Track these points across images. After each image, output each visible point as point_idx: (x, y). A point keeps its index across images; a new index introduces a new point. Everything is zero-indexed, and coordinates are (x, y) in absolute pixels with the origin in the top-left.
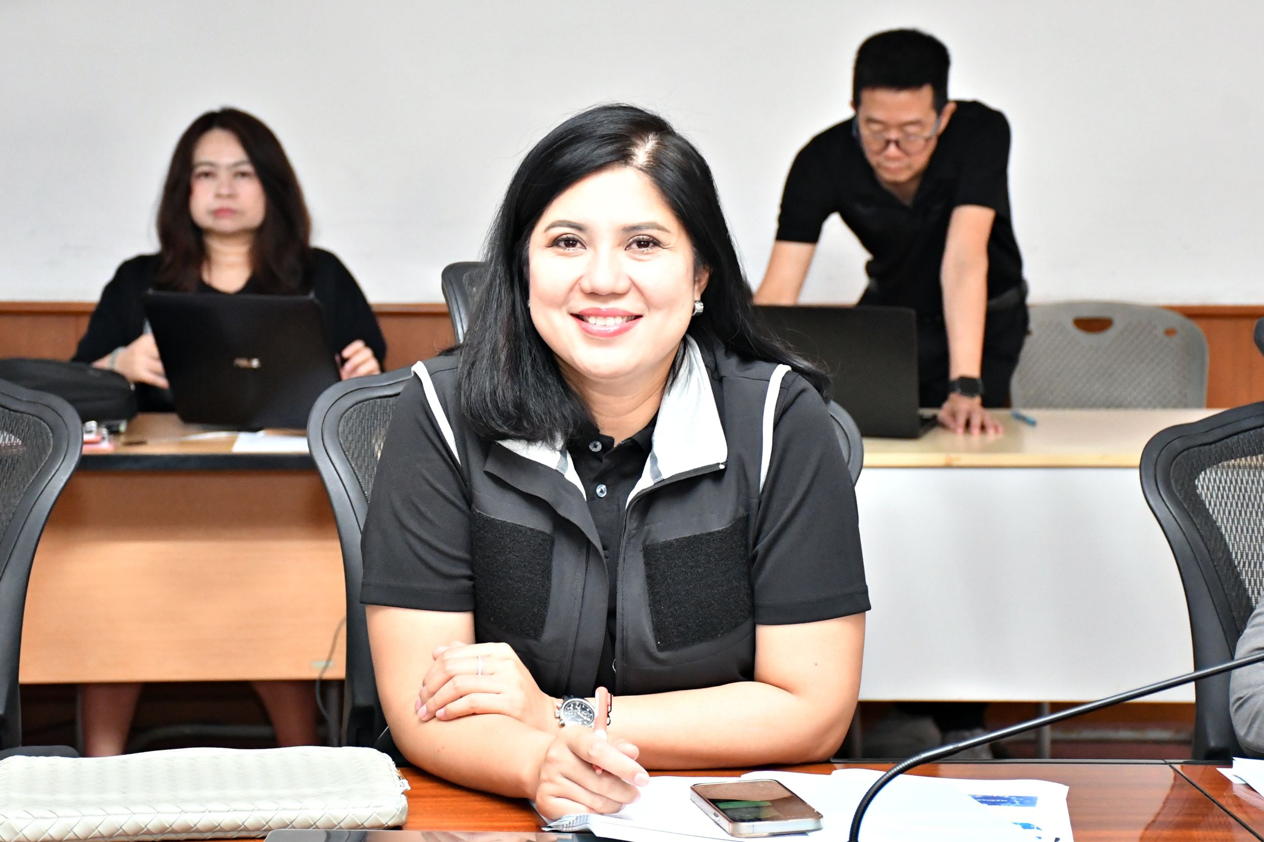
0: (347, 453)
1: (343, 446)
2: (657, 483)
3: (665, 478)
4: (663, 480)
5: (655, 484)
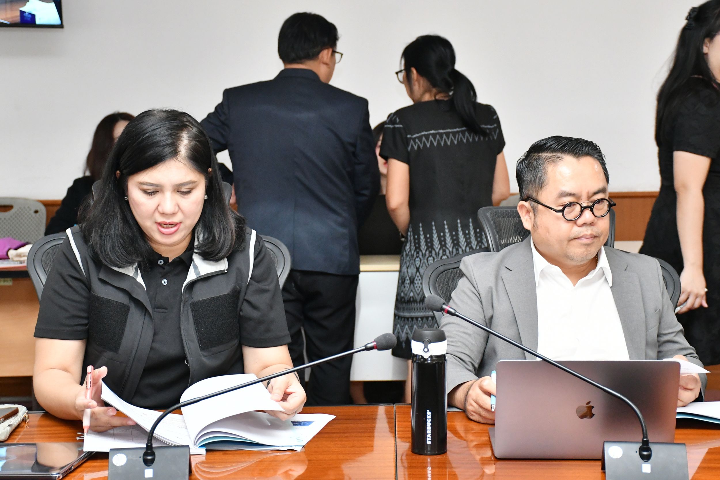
0: (45, 269)
1: (44, 266)
2: (198, 277)
3: (202, 275)
4: (201, 276)
5: (197, 278)
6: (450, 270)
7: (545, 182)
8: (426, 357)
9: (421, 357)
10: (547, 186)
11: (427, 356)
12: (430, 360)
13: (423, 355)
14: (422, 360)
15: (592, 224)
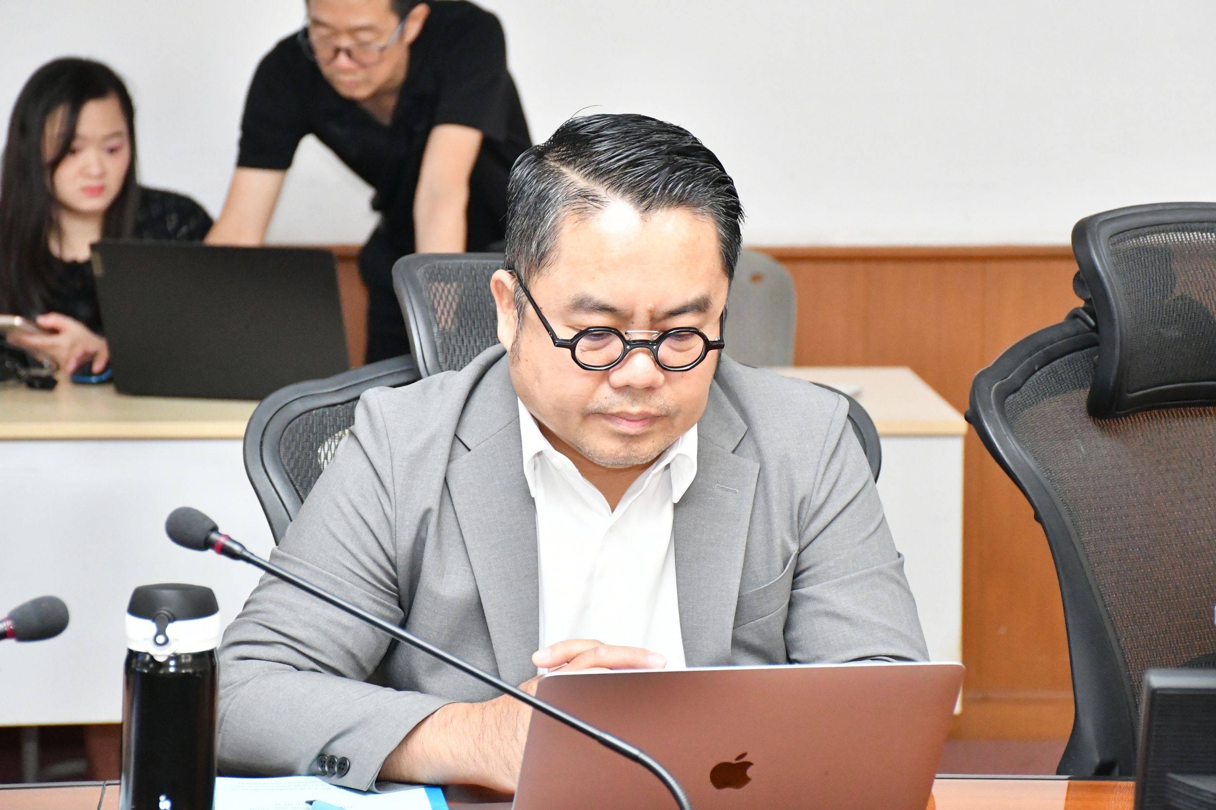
6: (321, 410)
7: (552, 256)
8: (160, 659)
9: (148, 658)
10: (553, 268)
11: (165, 655)
12: (176, 666)
13: (152, 653)
14: (151, 666)
15: (650, 389)
